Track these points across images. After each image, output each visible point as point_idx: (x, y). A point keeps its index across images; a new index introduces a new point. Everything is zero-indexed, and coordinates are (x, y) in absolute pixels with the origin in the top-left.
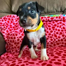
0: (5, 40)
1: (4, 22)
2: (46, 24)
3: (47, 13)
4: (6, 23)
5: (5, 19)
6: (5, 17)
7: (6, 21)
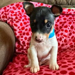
0: (16, 36)
1: (17, 10)
2: (73, 19)
3: (70, 5)
4: (19, 12)
5: (19, 7)
6: (18, 3)
7: (19, 9)
